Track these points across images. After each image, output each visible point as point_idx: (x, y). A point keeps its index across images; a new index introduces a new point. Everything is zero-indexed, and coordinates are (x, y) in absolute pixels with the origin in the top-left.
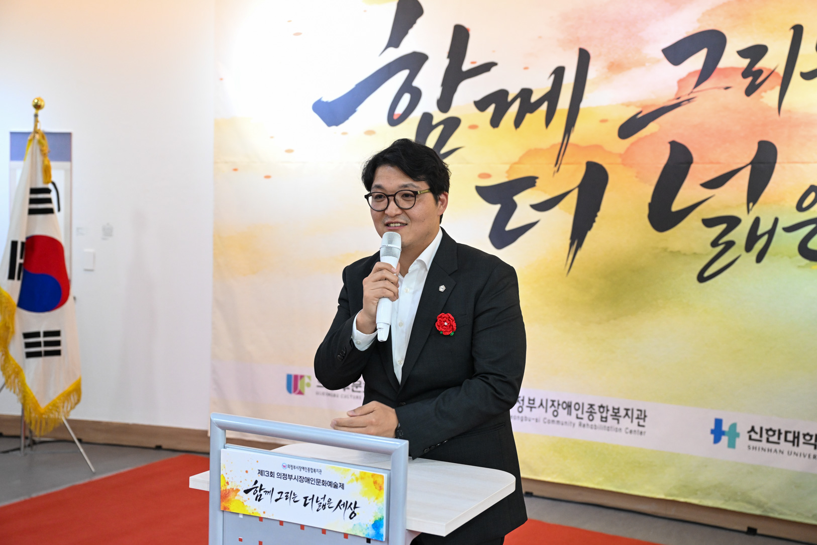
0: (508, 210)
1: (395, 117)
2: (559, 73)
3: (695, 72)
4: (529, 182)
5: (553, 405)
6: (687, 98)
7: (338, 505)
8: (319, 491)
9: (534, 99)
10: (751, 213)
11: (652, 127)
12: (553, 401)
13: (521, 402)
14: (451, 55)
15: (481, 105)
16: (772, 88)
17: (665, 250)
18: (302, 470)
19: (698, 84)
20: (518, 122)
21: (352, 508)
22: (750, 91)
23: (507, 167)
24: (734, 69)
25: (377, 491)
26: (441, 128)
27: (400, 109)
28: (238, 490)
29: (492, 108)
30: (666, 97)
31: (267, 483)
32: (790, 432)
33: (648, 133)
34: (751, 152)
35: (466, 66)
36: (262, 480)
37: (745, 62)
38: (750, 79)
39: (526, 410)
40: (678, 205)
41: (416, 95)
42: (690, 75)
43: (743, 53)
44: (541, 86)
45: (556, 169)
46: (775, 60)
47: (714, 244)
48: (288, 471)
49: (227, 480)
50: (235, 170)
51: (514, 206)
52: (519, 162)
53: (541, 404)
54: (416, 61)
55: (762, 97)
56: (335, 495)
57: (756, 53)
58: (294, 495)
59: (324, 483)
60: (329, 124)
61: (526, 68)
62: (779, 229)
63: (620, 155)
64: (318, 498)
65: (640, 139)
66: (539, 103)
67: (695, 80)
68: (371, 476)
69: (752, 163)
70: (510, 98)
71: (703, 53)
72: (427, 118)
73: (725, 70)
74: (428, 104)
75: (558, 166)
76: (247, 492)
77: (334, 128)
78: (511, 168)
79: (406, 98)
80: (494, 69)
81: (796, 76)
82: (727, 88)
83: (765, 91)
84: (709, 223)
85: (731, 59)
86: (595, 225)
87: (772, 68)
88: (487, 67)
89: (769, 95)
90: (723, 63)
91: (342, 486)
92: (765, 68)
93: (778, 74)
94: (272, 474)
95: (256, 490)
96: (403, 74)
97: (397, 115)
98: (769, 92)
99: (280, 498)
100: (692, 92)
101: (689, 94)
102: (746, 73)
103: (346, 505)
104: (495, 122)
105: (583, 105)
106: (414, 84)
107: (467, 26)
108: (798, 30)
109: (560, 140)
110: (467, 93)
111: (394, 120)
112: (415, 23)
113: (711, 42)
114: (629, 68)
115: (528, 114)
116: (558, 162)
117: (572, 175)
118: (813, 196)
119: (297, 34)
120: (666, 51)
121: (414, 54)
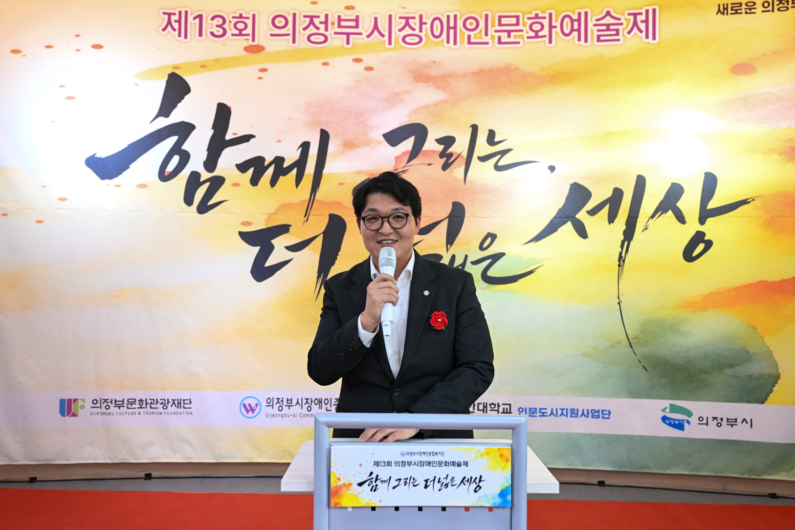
0: (266, 250)
1: (166, 174)
2: (305, 147)
3: (407, 152)
4: (283, 229)
5: (307, 402)
6: (402, 170)
7: (462, 481)
8: (441, 472)
9: (286, 165)
10: (449, 251)
12: (307, 399)
13: (281, 403)
14: (214, 127)
15: (242, 167)
16: (460, 166)
18: (423, 455)
19: (409, 161)
20: (273, 182)
21: (477, 483)
22: (445, 167)
23: (266, 217)
24: (434, 152)
25: (504, 463)
26: (208, 184)
27: (171, 167)
28: (350, 484)
29: (251, 171)
31: (383, 472)
32: (481, 404)
34: (447, 210)
35: (228, 137)
36: (377, 471)
37: (440, 148)
38: (445, 159)
41: (185, 157)
42: (404, 153)
43: (439, 141)
44: (291, 155)
45: (306, 219)
46: (460, 147)
48: (407, 458)
49: (338, 476)
50: (5, 215)
51: (272, 248)
52: (275, 213)
53: (298, 403)
54: (184, 130)
55: (453, 172)
56: (458, 473)
57: (447, 141)
58: (414, 479)
59: (446, 464)
60: (103, 178)
61: (279, 141)
62: (468, 263)
64: (440, 478)
66: (290, 168)
67: (407, 157)
68: (496, 450)
69: (448, 217)
70: (266, 164)
71: (412, 140)
72: (195, 176)
73: (428, 152)
74: (196, 164)
75: (307, 217)
76: (360, 484)
77: (107, 181)
78: (268, 217)
79: (176, 159)
80: (252, 140)
81: (475, 159)
82: (429, 164)
83: (455, 168)
85: (431, 145)
86: (336, 261)
87: (459, 153)
88: (247, 138)
89: (458, 171)
90: (425, 148)
91: (466, 464)
92: (454, 152)
93: (463, 157)
94: (389, 464)
95: (372, 482)
96: (173, 140)
97: (168, 172)
98: (458, 169)
99: (398, 485)
100: (405, 166)
101: (403, 167)
102: (442, 155)
103: (470, 481)
104: (254, 181)
105: (325, 172)
106: (183, 147)
107: (229, 105)
108: (475, 128)
109: (308, 197)
110: (230, 158)
111: (164, 176)
112: (183, 98)
113: (418, 132)
114: (359, 147)
115: (281, 177)
116: (307, 214)
117: (319, 224)
118: (489, 240)
119: (70, 98)
120: (385, 136)
121: (183, 123)
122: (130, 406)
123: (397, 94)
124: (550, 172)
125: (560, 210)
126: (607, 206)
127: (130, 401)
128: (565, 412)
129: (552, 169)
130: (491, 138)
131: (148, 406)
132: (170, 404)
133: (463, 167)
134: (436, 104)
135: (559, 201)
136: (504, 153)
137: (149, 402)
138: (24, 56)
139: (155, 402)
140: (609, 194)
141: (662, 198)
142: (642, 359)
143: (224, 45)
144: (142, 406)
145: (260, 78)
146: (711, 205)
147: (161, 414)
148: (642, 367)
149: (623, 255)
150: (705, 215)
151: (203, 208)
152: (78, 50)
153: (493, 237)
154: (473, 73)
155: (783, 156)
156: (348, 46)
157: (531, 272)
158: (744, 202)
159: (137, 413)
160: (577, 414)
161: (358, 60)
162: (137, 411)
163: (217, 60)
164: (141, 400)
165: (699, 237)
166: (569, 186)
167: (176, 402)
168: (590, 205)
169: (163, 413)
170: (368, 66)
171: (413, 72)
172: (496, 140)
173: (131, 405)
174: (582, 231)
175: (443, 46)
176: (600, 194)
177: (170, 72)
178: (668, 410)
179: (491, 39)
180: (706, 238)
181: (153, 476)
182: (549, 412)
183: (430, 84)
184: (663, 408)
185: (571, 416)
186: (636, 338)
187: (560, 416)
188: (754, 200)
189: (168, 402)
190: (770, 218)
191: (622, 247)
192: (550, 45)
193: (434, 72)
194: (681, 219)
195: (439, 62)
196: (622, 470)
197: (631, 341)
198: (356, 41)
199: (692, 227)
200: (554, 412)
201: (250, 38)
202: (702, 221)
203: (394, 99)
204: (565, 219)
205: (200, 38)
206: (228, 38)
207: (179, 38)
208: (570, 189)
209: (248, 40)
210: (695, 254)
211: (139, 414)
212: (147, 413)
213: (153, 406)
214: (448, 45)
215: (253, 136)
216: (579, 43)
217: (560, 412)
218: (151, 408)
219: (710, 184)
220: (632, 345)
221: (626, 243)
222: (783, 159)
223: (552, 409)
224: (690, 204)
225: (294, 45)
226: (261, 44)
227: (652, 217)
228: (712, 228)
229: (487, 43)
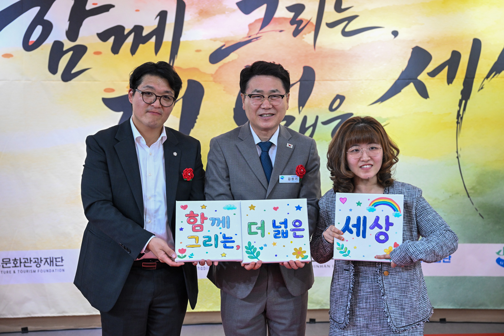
1: (30, 44)
2: (163, 15)
3: (260, 19)
6: (255, 36)
9: (145, 33)
10: (301, 113)
11: (233, 56)
15: (103, 36)
16: (310, 32)
19: (262, 28)
20: (133, 50)
22: (296, 33)
24: (285, 19)
26: (71, 53)
27: (34, 37)
29: (112, 40)
30: (241, 35)
33: (231, 60)
34: (298, 74)
35: (89, 7)
37: (291, 15)
38: (295, 26)
41: (48, 28)
42: (256, 21)
43: (290, 9)
44: (150, 24)
46: (309, 14)
55: (304, 38)
57: (298, 9)
61: (137, 11)
62: (319, 123)
63: (212, 75)
65: (225, 64)
66: (149, 36)
67: (260, 24)
69: (300, 81)
70: (126, 32)
71: (264, 7)
72: (58, 45)
73: (279, 19)
74: (59, 33)
79: (39, 30)
80: (112, 10)
81: (323, 26)
82: (281, 31)
83: (305, 34)
85: (282, 12)
86: (196, 124)
87: (309, 19)
88: (106, 8)
89: (308, 37)
90: (278, 14)
92: (304, 19)
93: (312, 23)
96: (35, 11)
97: (32, 41)
98: (308, 35)
100: (258, 33)
101: (257, 34)
102: (293, 21)
104: (115, 49)
105: (182, 39)
106: (46, 18)
110: (91, 28)
111: (28, 46)
114: (214, 15)
115: (141, 45)
118: (338, 101)
120: (238, 4)
122: (5, 265)
124: (393, 36)
125: (403, 73)
126: (446, 68)
127: (4, 260)
129: (395, 33)
130: (338, 6)
131: (22, 265)
132: (43, 262)
133: (313, 33)
135: (402, 64)
136: (350, 19)
137: (23, 261)
139: (29, 261)
140: (448, 56)
141: (496, 59)
142: (479, 207)
144: (17, 265)
147: (34, 271)
148: (479, 215)
149: (461, 113)
151: (67, 76)
153: (341, 98)
159: (12, 272)
162: (12, 269)
164: (15, 259)
166: (411, 50)
167: (48, 260)
168: (431, 67)
169: (37, 271)
172: (343, 7)
173: (6, 264)
174: (423, 92)
176: (439, 57)
178: (502, 253)
181: (29, 330)
184: (497, 251)
186: (473, 188)
189: (41, 260)
191: (460, 105)
196: (461, 308)
197: (469, 192)
204: (407, 81)
208: (412, 53)
211: (14, 272)
212: (21, 272)
213: (26, 265)
218: (25, 266)
220: (470, 195)
221: (464, 102)
227: (487, 77)
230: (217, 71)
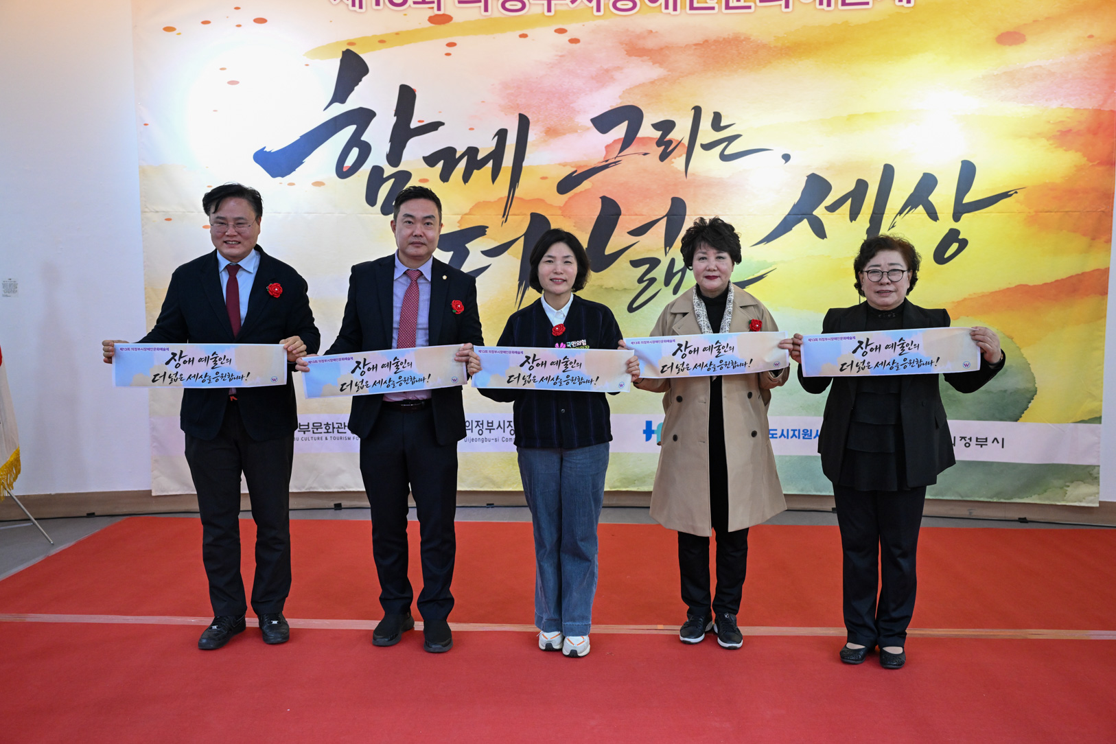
0: (460, 256)
1: (345, 170)
2: (502, 135)
3: (619, 139)
4: (480, 231)
5: (510, 425)
6: (613, 160)
9: (480, 157)
10: (668, 255)
11: (586, 184)
13: (481, 426)
14: (398, 113)
15: (430, 160)
16: (680, 156)
17: (601, 287)
19: (622, 150)
20: (466, 178)
22: (663, 157)
23: (459, 217)
24: (650, 139)
26: (392, 180)
27: (349, 162)
29: (441, 164)
30: (596, 159)
33: (583, 190)
34: (666, 207)
35: (414, 124)
37: (658, 134)
38: (663, 147)
39: (486, 433)
40: (609, 250)
41: (365, 150)
42: (615, 141)
43: (656, 126)
44: (486, 146)
45: (504, 219)
46: (681, 133)
47: (640, 281)
50: (168, 220)
51: (467, 252)
52: (470, 213)
53: (499, 425)
54: (363, 117)
55: (673, 163)
57: (666, 127)
60: (274, 175)
61: (471, 129)
63: (560, 208)
65: (576, 195)
66: (485, 161)
67: (619, 146)
69: (666, 215)
70: (458, 155)
71: (625, 125)
72: (377, 172)
73: (643, 139)
74: (378, 156)
75: (505, 217)
77: (278, 179)
78: (462, 218)
79: (355, 152)
80: (441, 128)
81: (697, 146)
82: (645, 154)
83: (675, 158)
84: (636, 264)
85: (647, 131)
87: (680, 140)
88: (434, 126)
89: (678, 161)
90: (640, 135)
92: (674, 139)
93: (684, 145)
96: (350, 130)
97: (347, 167)
98: (678, 159)
100: (617, 157)
101: (615, 158)
102: (660, 142)
104: (445, 176)
105: (525, 164)
106: (363, 138)
107: (413, 87)
108: (698, 111)
109: (507, 194)
110: (416, 150)
111: (343, 173)
112: (361, 80)
113: (631, 115)
114: (564, 134)
115: (475, 171)
116: (505, 214)
117: (519, 225)
119: (233, 83)
120: (593, 121)
121: (361, 110)
122: (315, 431)
123: (607, 71)
124: (784, 161)
125: (794, 206)
126: (849, 201)
127: (315, 425)
128: (797, 433)
129: (786, 157)
130: (717, 123)
131: (336, 430)
133: (684, 157)
134: (653, 83)
135: (793, 195)
136: (731, 139)
137: (336, 426)
138: (179, 34)
139: (343, 426)
140: (851, 186)
141: (912, 190)
143: (405, 15)
144: (329, 431)
145: (448, 54)
146: (968, 199)
147: (349, 439)
150: (960, 210)
152: (239, 26)
154: (696, 45)
155: (1051, 142)
156: (549, 14)
157: (761, 277)
158: (1005, 195)
159: (324, 438)
160: (811, 436)
161: (561, 31)
162: (324, 435)
163: (397, 34)
164: (327, 424)
165: (953, 236)
166: (806, 178)
168: (829, 200)
169: (352, 438)
170: (573, 37)
171: (626, 44)
172: (722, 124)
173: (317, 429)
174: (819, 230)
175: (661, 12)
176: (841, 187)
177: (344, 50)
179: (717, 3)
180: (960, 237)
181: (343, 507)
182: (779, 433)
183: (645, 58)
185: (804, 438)
187: (792, 437)
188: (1016, 192)
190: (1034, 214)
192: (787, 10)
193: (650, 43)
194: (933, 215)
195: (657, 32)
198: (559, 8)
199: (946, 223)
200: (785, 433)
201: (435, 5)
202: (957, 217)
203: (603, 77)
204: (800, 216)
205: (378, 7)
206: (410, 6)
207: (354, 8)
208: (807, 182)
209: (433, 8)
210: (946, 256)
211: (326, 439)
212: (335, 438)
213: (340, 430)
214: (667, 11)
215: (442, 124)
216: (821, 7)
217: (791, 433)
218: (338, 432)
219: (968, 173)
222: (1051, 145)
223: (783, 430)
224: (943, 198)
225: (486, 13)
226: (448, 13)
227: (900, 213)
228: (968, 225)
229: (713, 8)
230: (566, 202)
